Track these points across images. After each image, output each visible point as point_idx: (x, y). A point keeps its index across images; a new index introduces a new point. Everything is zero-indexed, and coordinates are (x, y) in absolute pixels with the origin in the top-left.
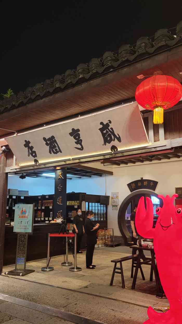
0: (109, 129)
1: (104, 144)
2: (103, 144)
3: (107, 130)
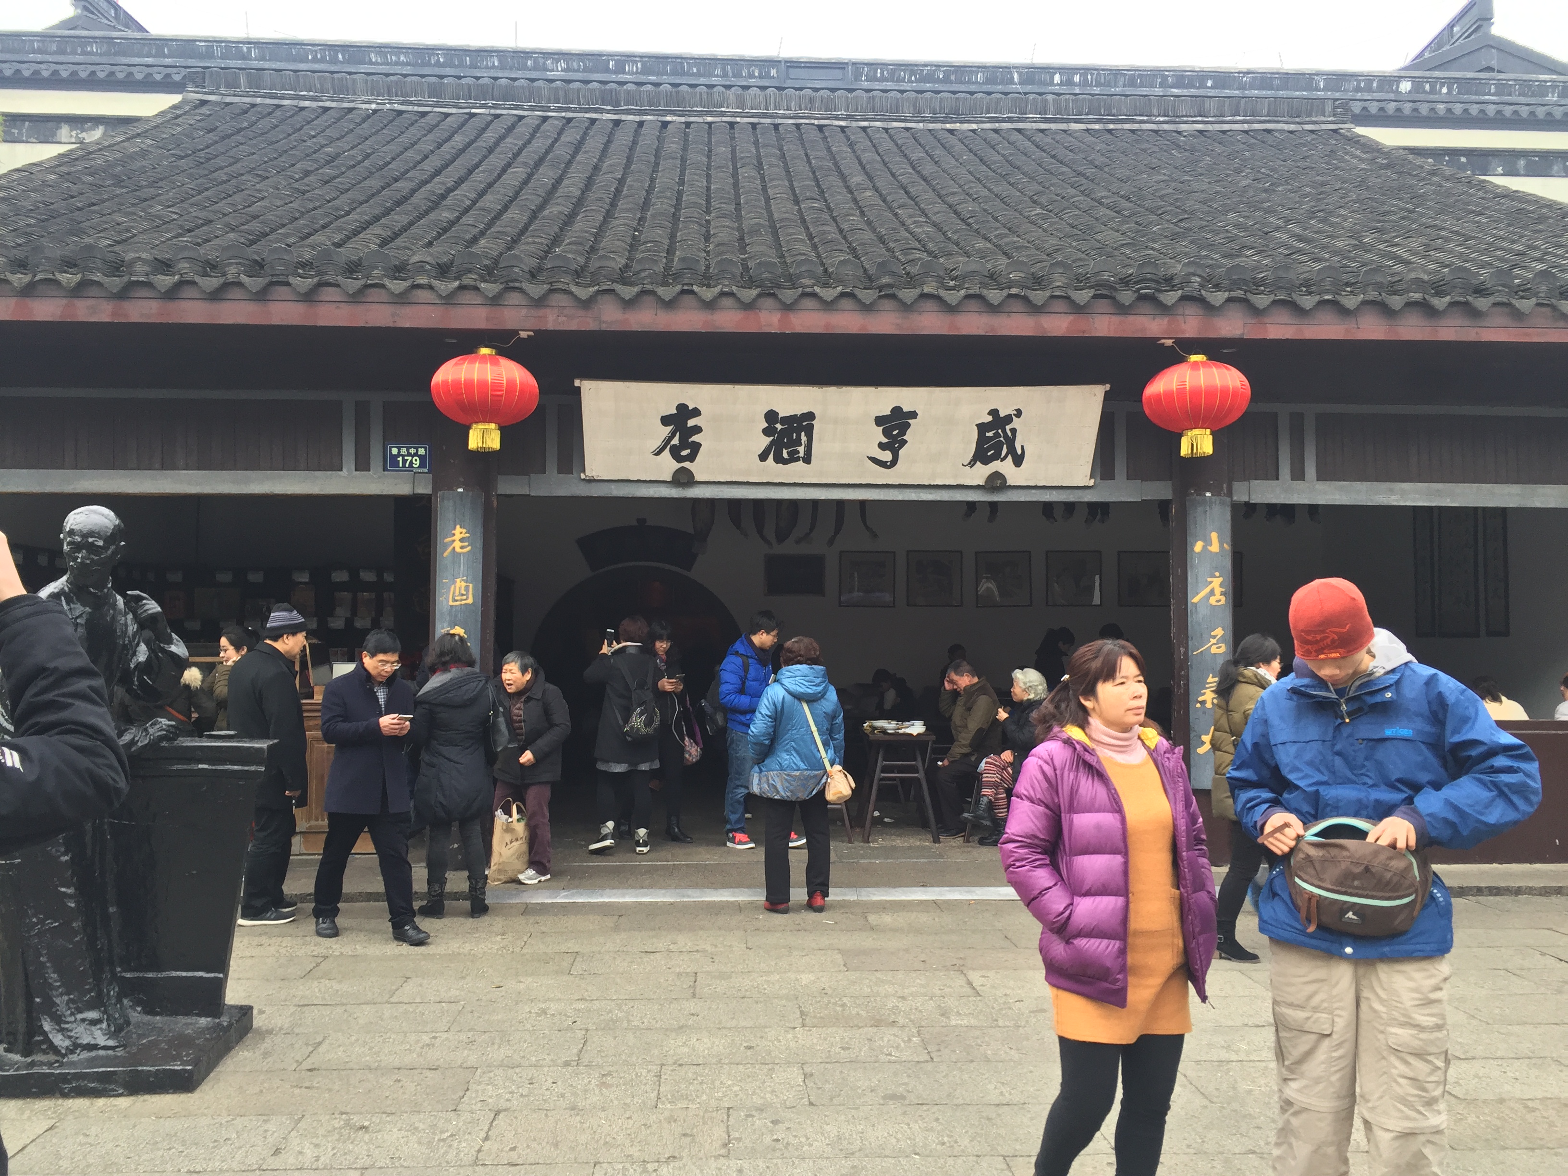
0: (1004, 431)
1: (969, 463)
3: (997, 432)
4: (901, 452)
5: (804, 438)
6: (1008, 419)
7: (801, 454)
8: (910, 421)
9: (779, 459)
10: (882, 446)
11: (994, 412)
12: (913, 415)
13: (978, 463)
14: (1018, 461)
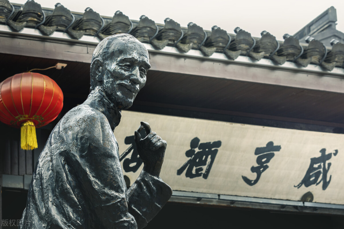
1: (298, 185)
2: (296, 185)
4: (263, 174)
5: (209, 160)
6: (329, 156)
7: (204, 172)
8: (275, 153)
9: (189, 175)
10: (253, 169)
11: (323, 151)
12: (278, 148)
13: (303, 185)
14: (325, 186)
